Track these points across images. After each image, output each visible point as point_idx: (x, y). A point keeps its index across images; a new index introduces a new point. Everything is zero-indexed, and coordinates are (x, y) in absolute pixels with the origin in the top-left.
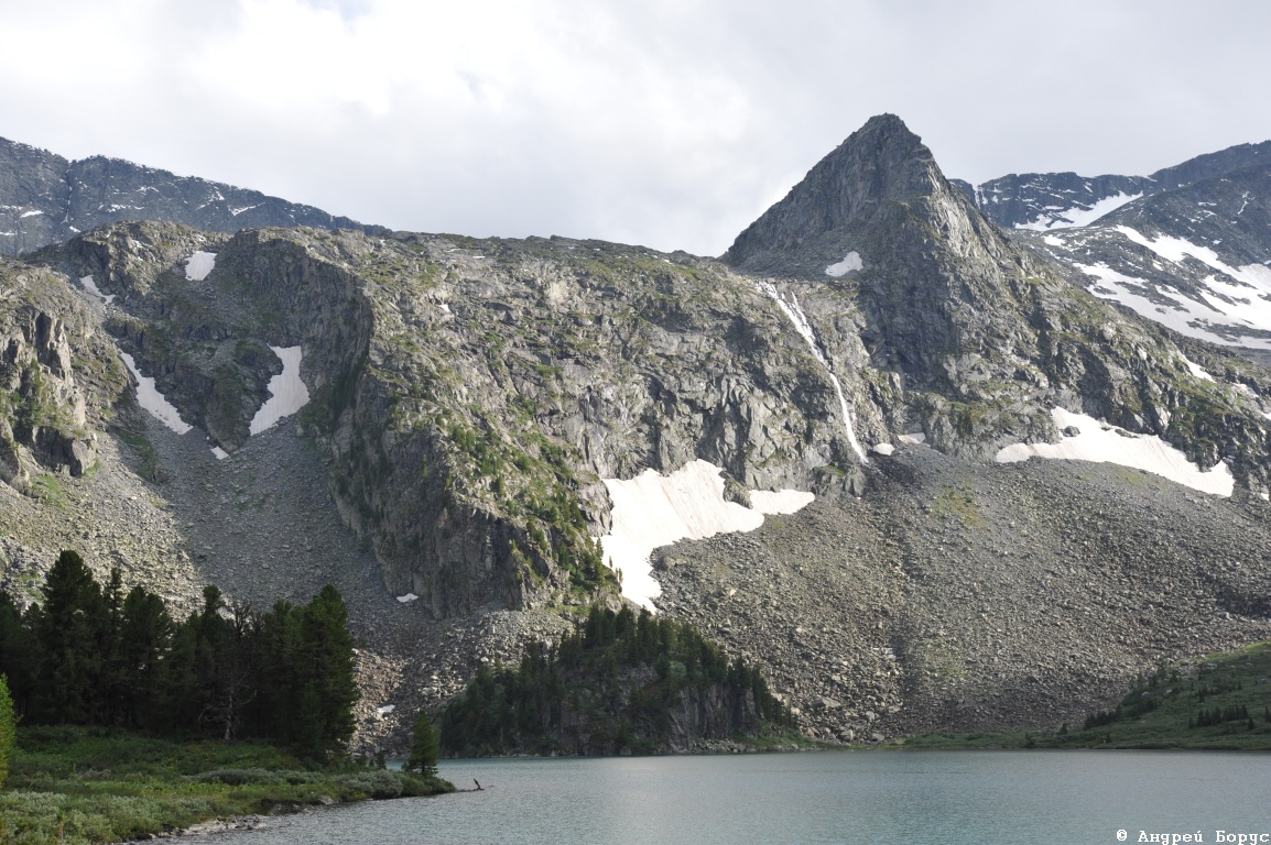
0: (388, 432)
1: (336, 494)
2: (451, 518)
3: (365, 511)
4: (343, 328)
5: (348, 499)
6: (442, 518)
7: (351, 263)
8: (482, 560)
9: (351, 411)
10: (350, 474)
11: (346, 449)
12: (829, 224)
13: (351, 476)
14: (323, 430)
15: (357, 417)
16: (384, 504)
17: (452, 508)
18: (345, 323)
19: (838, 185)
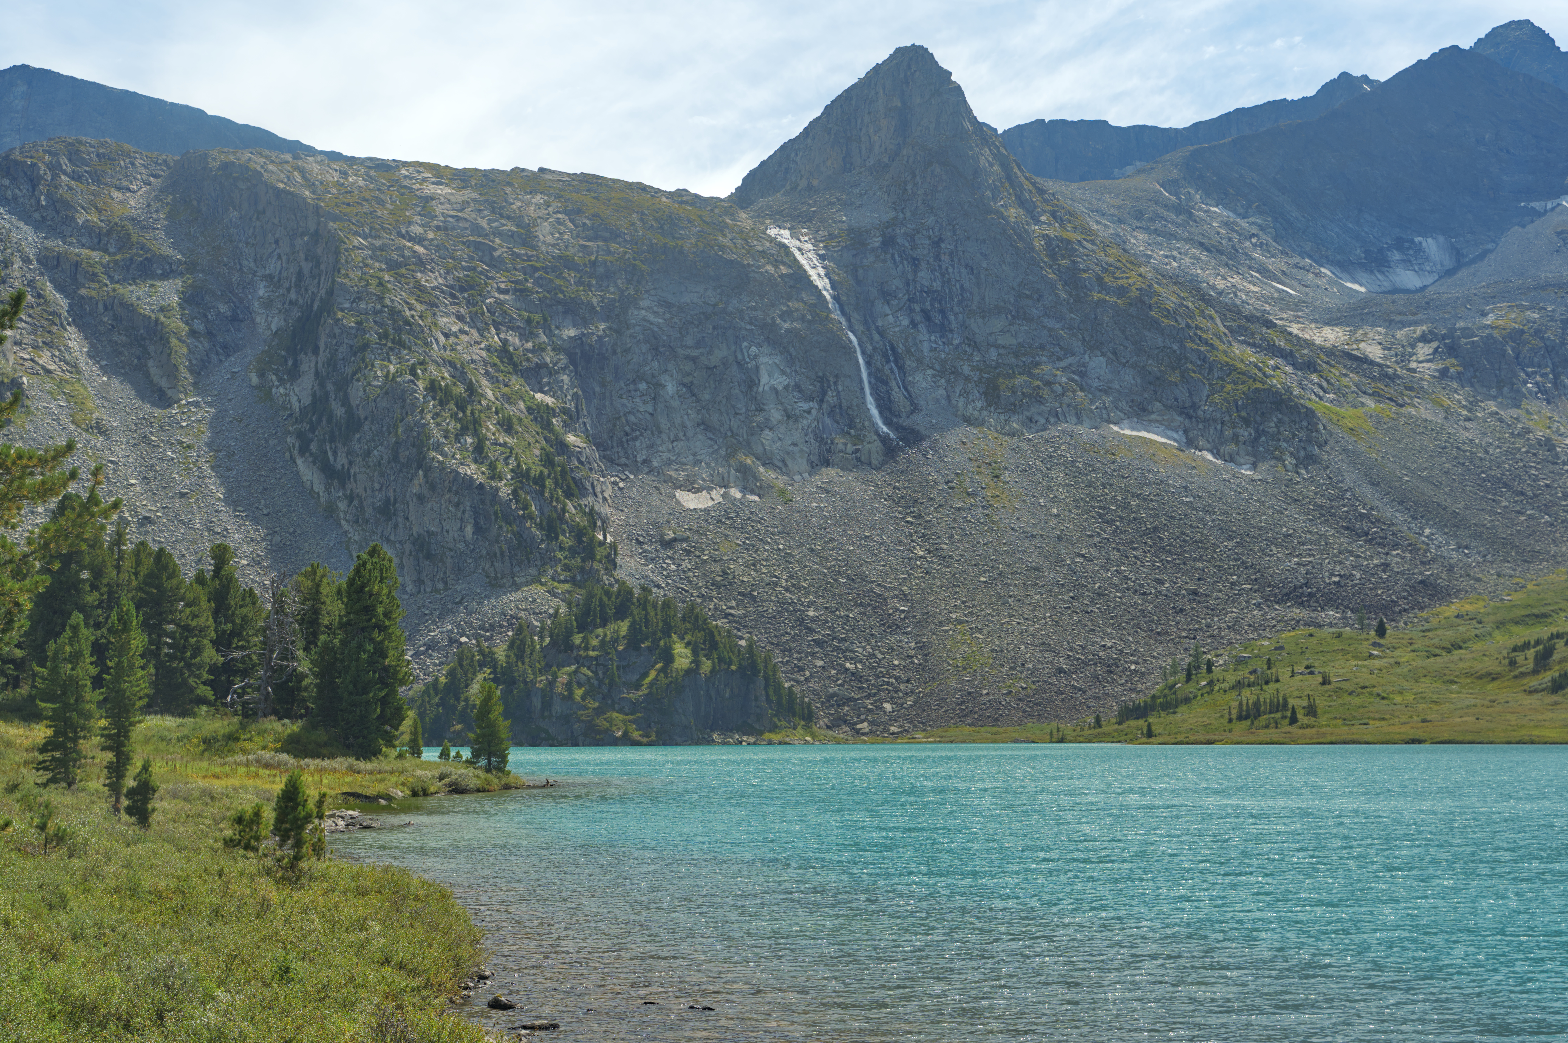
0: (355, 383)
1: (296, 453)
2: (427, 482)
3: (329, 472)
4: (303, 264)
5: (310, 459)
6: (416, 482)
7: (314, 192)
8: (461, 529)
9: (313, 358)
10: (313, 429)
11: (307, 401)
12: (848, 165)
13: (313, 433)
14: (281, 380)
15: (320, 365)
16: (351, 463)
17: (428, 470)
18: (306, 260)
19: (859, 122)
